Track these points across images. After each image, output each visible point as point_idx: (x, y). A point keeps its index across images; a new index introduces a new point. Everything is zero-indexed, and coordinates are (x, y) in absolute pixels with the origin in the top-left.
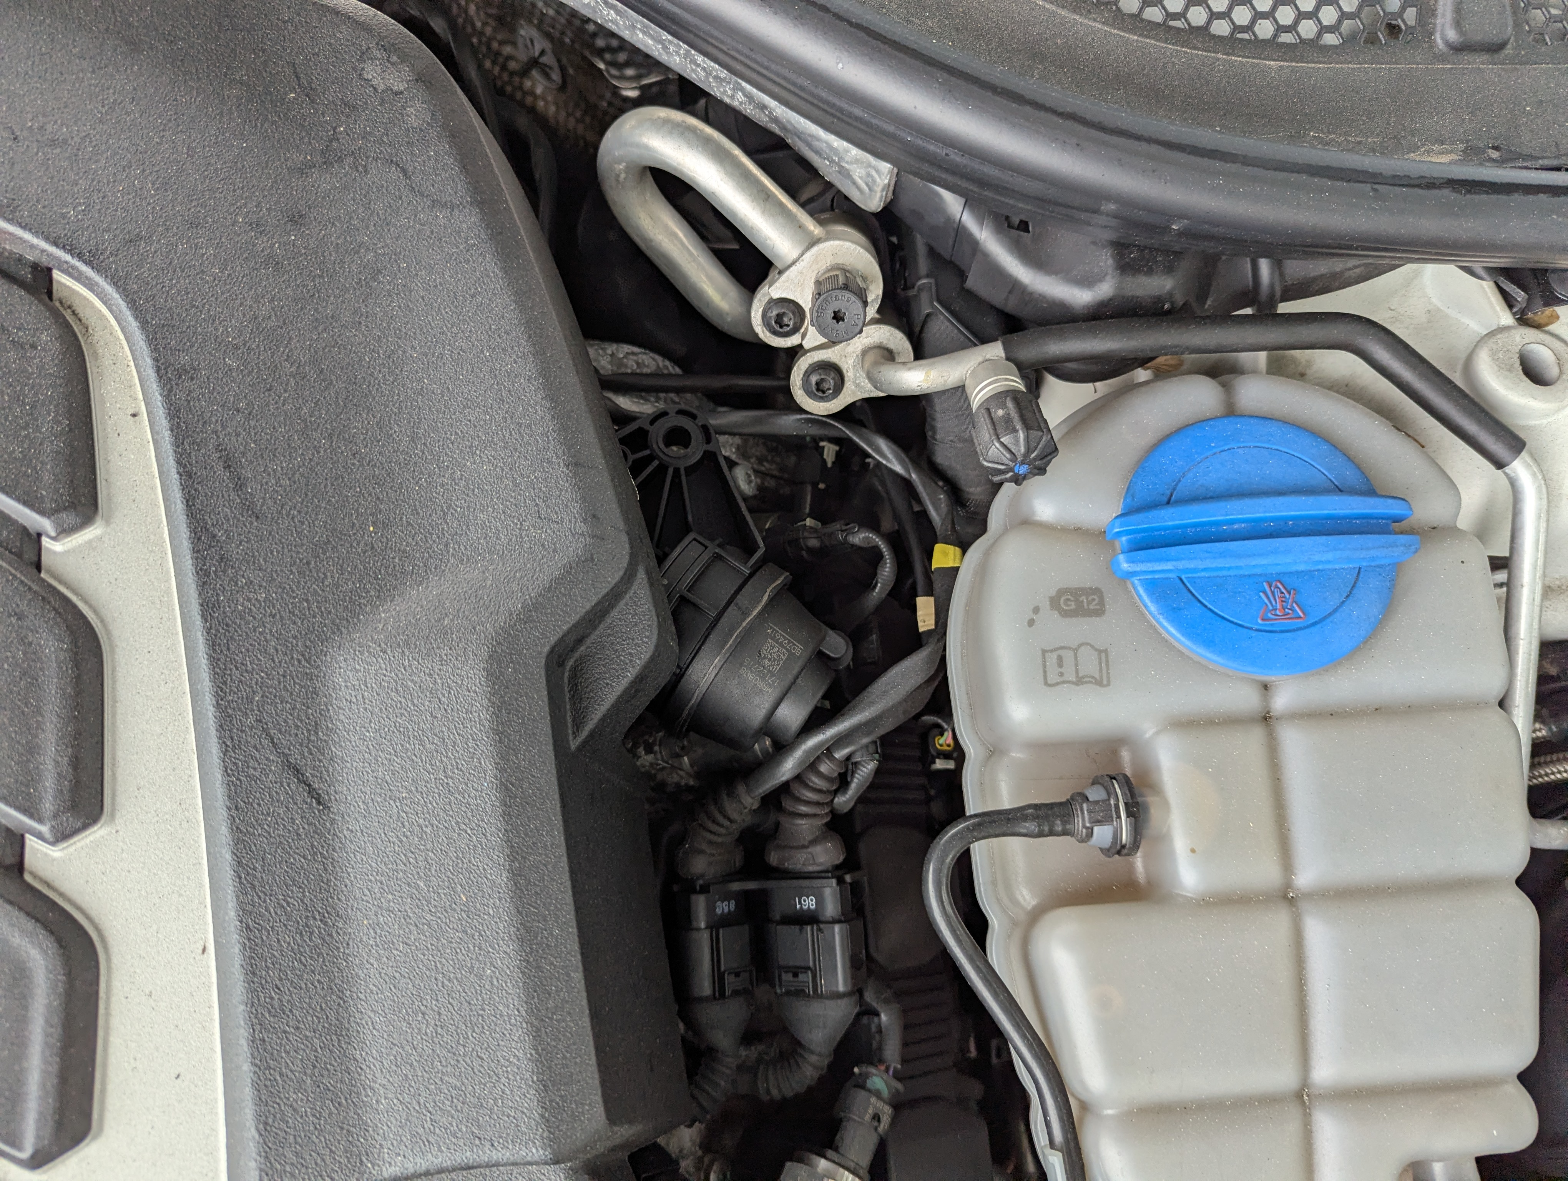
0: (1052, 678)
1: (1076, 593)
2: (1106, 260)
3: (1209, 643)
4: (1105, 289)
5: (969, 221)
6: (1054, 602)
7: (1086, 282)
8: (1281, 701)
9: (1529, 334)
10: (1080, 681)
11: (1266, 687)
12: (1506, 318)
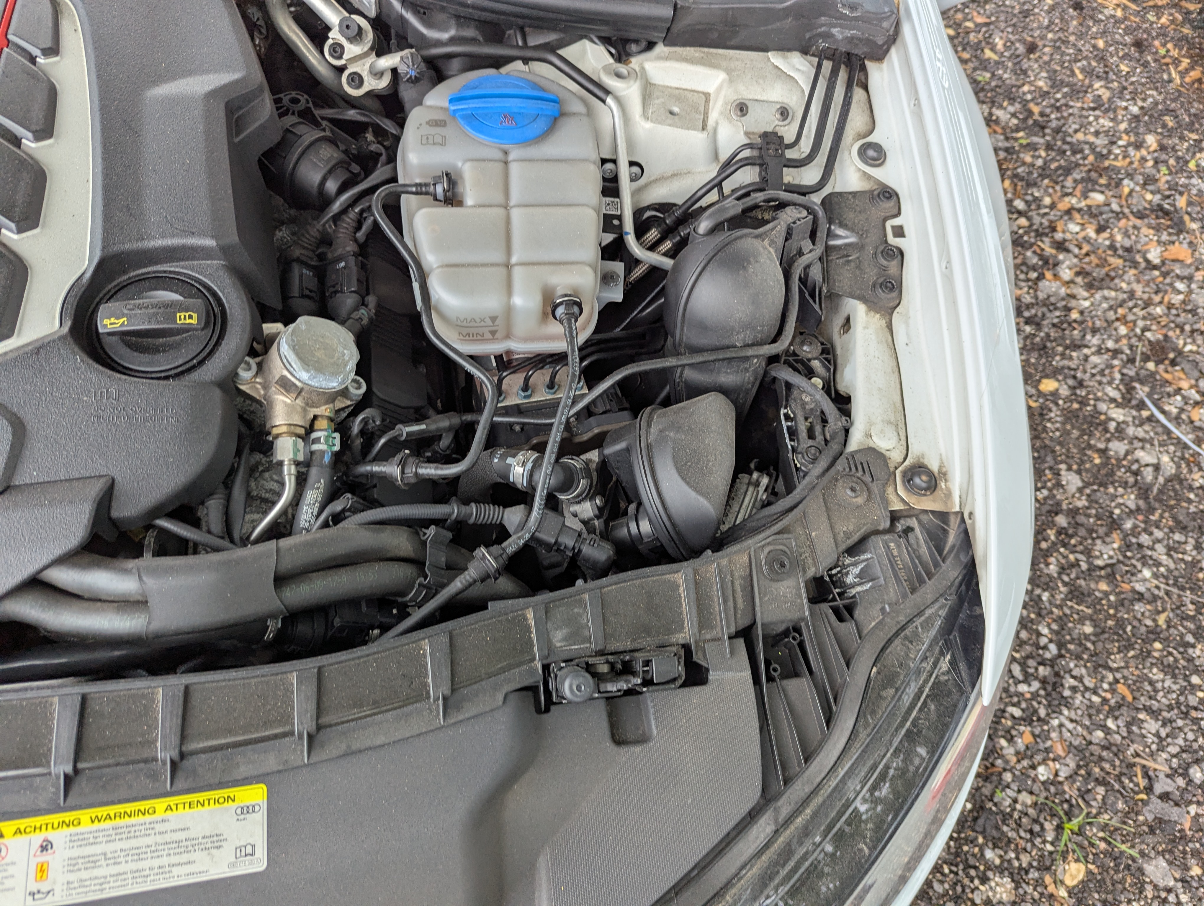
0: (424, 142)
1: (436, 121)
2: (453, 22)
3: (481, 132)
4: (452, 32)
5: (404, 12)
6: (428, 123)
7: (445, 30)
8: (511, 157)
9: (619, 65)
10: (434, 144)
11: (506, 153)
12: (611, 60)
